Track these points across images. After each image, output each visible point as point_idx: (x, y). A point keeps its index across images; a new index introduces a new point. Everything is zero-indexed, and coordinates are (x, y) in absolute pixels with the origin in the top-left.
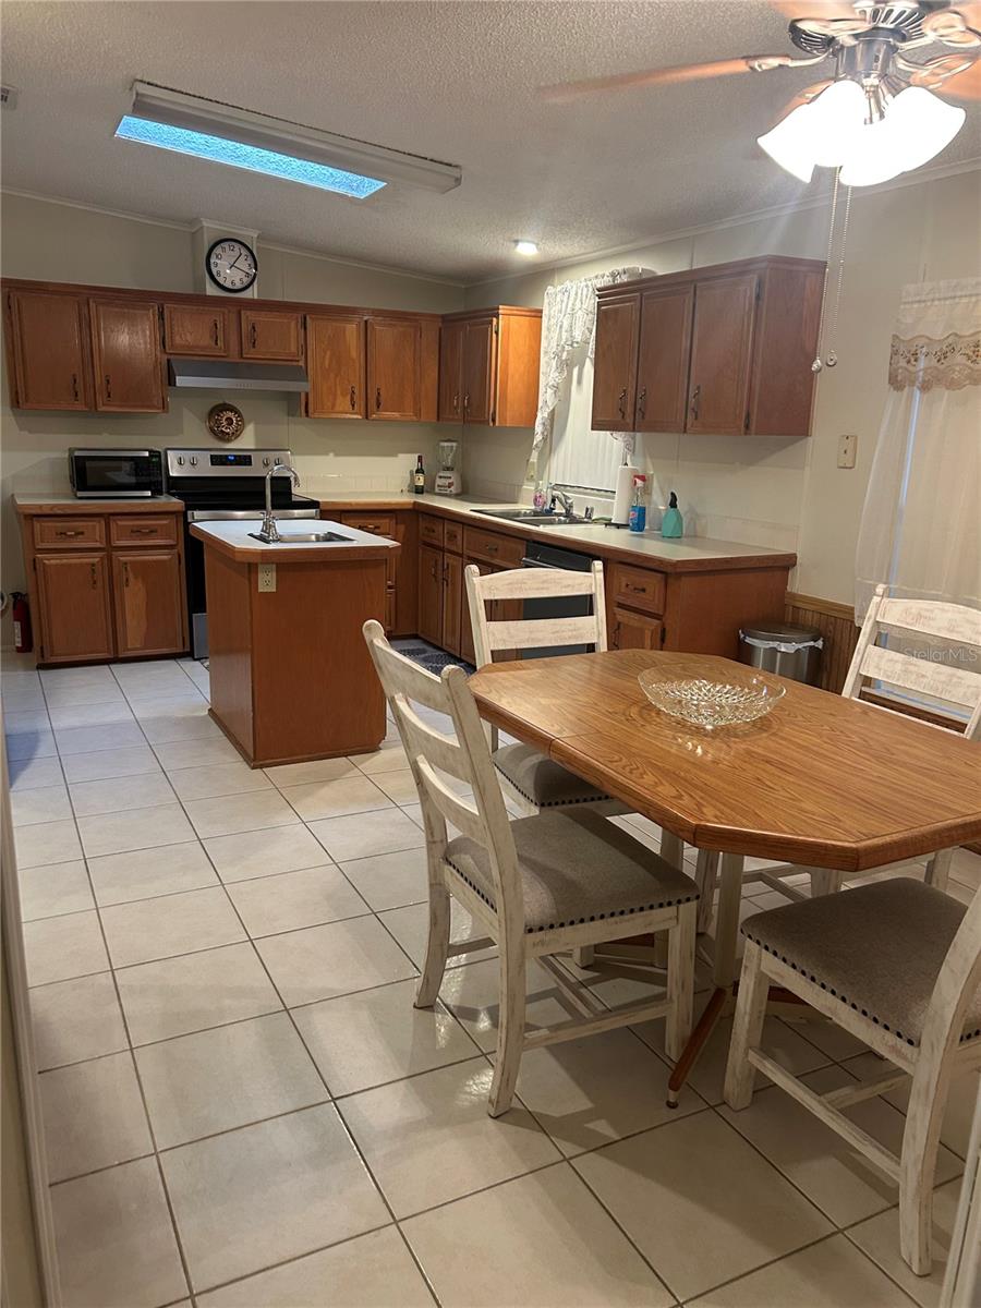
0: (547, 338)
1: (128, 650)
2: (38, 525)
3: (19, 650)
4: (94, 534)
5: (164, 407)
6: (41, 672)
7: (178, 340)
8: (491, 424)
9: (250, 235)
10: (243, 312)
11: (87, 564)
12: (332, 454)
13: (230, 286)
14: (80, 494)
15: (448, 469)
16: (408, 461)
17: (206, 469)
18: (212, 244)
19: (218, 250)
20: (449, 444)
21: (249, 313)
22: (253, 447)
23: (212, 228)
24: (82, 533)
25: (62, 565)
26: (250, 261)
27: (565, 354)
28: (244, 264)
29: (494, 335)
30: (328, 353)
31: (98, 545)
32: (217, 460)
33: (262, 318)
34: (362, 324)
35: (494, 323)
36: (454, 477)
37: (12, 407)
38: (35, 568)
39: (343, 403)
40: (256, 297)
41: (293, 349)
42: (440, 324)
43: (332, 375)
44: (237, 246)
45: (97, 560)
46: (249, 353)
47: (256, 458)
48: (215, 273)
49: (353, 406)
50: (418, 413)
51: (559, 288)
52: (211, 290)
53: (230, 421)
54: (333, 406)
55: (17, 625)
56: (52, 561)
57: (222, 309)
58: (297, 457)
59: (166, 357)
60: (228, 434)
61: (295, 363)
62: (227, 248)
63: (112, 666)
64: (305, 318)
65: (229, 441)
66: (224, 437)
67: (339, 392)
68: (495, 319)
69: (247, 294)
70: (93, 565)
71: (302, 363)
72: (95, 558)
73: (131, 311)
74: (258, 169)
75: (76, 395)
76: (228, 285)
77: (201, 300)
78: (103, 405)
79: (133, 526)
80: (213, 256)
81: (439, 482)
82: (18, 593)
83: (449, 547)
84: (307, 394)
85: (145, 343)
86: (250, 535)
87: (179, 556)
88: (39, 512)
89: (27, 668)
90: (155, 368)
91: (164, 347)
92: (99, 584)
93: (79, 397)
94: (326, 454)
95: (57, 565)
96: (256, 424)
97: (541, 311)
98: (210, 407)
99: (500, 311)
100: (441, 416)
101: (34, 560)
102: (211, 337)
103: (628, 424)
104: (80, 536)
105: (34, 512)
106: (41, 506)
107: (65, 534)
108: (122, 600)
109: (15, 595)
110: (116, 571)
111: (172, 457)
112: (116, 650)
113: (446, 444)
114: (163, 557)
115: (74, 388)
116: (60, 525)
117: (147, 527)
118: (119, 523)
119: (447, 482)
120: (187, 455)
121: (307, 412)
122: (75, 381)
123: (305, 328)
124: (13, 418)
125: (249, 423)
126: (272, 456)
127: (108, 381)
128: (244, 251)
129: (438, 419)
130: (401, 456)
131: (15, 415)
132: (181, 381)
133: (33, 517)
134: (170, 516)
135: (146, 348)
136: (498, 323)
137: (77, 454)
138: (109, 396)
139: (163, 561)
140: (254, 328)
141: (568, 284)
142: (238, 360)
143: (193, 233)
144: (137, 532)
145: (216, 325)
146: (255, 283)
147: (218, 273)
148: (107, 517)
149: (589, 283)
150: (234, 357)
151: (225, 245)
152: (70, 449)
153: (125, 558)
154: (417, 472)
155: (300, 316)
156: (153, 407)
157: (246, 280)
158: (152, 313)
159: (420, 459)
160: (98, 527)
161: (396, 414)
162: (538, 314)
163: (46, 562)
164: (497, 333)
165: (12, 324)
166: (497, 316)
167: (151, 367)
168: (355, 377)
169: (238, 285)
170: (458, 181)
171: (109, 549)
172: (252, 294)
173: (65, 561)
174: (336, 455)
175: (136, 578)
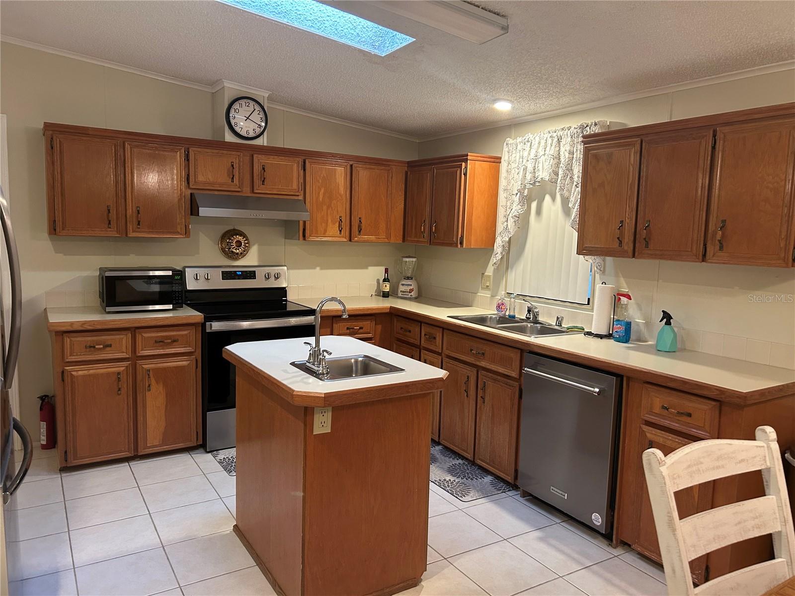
0: (506, 178)
1: (150, 447)
2: (68, 340)
3: (44, 447)
4: (121, 346)
5: (187, 233)
6: (64, 475)
7: (201, 178)
8: (459, 246)
9: (262, 94)
10: (255, 156)
11: (113, 373)
12: (318, 268)
13: (246, 135)
14: (108, 309)
15: (408, 278)
16: (376, 273)
17: (218, 283)
18: (231, 101)
19: (236, 106)
20: (411, 259)
21: (260, 156)
22: (256, 264)
23: (232, 88)
24: (110, 346)
25: (90, 375)
26: (262, 115)
27: (526, 191)
28: (257, 117)
29: (463, 176)
30: (322, 190)
31: (124, 355)
32: (227, 276)
33: (271, 161)
34: (349, 167)
35: (463, 167)
36: (413, 284)
37: (50, 233)
38: (63, 380)
39: (333, 229)
40: (265, 144)
41: (295, 186)
42: (406, 168)
43: (325, 208)
44: (252, 103)
45: (122, 369)
46: (260, 189)
47: (260, 273)
48: (233, 124)
49: (340, 231)
50: (388, 236)
51: (519, 140)
52: (229, 137)
53: (239, 244)
54: (325, 231)
55: (44, 425)
56: (80, 372)
57: (239, 153)
58: (291, 271)
59: (189, 192)
60: (237, 254)
61: (296, 198)
62: (244, 104)
63: (132, 463)
64: (305, 162)
65: (236, 259)
66: (234, 256)
67: (330, 221)
68: (463, 164)
69: (258, 142)
70: (119, 373)
71: (301, 198)
72: (121, 367)
73: (162, 153)
74: (296, 25)
75: (109, 223)
76: (244, 133)
77: (220, 145)
78: (134, 231)
79: (157, 337)
80: (232, 111)
81: (401, 288)
82: (46, 396)
83: (425, 346)
84: (305, 222)
85: (172, 179)
86: (293, 364)
87: (197, 360)
88: (70, 329)
89: (50, 471)
90: (180, 200)
91: (188, 183)
92: (123, 391)
93: (111, 226)
94: (315, 268)
95: (84, 376)
96: (259, 245)
97: (500, 158)
98: (223, 232)
99: (469, 157)
100: (406, 239)
101: (63, 372)
102: (228, 175)
103: (626, 252)
104: (108, 349)
105: (64, 329)
106: (72, 324)
107: (94, 347)
108: (144, 406)
109: (43, 398)
110: (139, 377)
111: (189, 274)
112: (136, 449)
113: (407, 260)
114: (183, 362)
115: (108, 216)
116: (89, 339)
117: (167, 337)
118: (144, 335)
119: (408, 288)
120: (202, 272)
121: (304, 236)
122: (109, 210)
123: (305, 170)
124: (50, 243)
125: (254, 245)
126: (274, 270)
127: (138, 211)
128: (258, 108)
129: (404, 240)
130: (370, 268)
131: (51, 240)
132: (204, 211)
133: (63, 333)
134: (190, 327)
135: (172, 184)
136: (466, 168)
137: (108, 274)
138: (139, 224)
139: (183, 367)
140: (264, 169)
141: (529, 136)
142: (250, 195)
143: (213, 93)
144: (160, 342)
145: (233, 166)
146: (265, 133)
147: (236, 124)
148: (134, 330)
149: (555, 135)
150: (247, 191)
151: (243, 102)
152: (101, 269)
153: (148, 365)
154: (385, 280)
155: (301, 161)
156: (178, 233)
157: (258, 131)
158: (179, 156)
159: (386, 271)
160: (125, 339)
161: (373, 238)
162: (497, 160)
163: (73, 373)
164: (465, 174)
165: (53, 163)
166: (466, 161)
167: (176, 200)
168: (342, 209)
169: (252, 134)
170: (505, 29)
171: (135, 358)
172: (262, 141)
173: (91, 372)
174: (321, 269)
175: (157, 383)
